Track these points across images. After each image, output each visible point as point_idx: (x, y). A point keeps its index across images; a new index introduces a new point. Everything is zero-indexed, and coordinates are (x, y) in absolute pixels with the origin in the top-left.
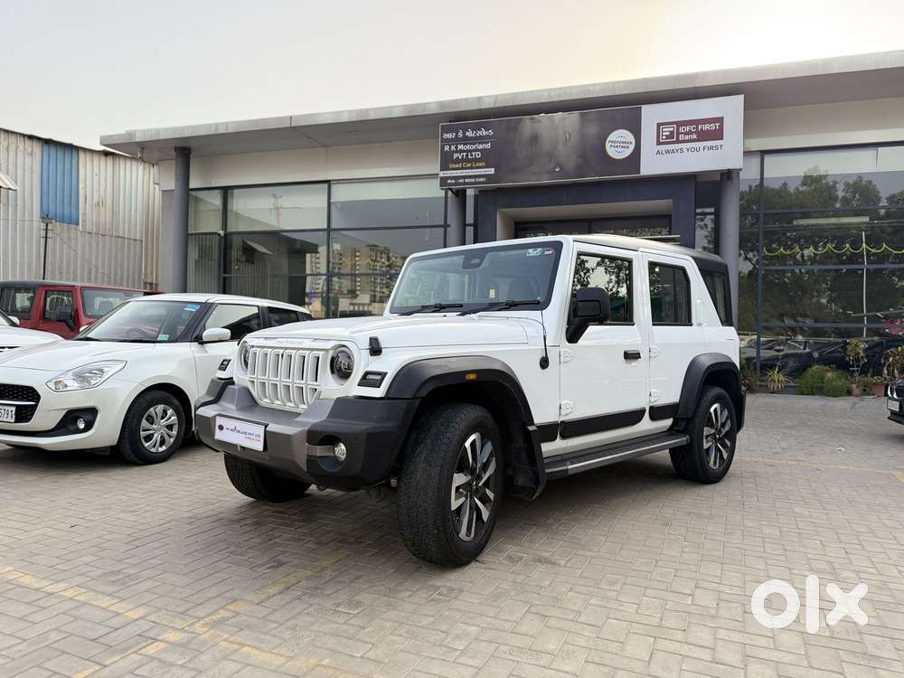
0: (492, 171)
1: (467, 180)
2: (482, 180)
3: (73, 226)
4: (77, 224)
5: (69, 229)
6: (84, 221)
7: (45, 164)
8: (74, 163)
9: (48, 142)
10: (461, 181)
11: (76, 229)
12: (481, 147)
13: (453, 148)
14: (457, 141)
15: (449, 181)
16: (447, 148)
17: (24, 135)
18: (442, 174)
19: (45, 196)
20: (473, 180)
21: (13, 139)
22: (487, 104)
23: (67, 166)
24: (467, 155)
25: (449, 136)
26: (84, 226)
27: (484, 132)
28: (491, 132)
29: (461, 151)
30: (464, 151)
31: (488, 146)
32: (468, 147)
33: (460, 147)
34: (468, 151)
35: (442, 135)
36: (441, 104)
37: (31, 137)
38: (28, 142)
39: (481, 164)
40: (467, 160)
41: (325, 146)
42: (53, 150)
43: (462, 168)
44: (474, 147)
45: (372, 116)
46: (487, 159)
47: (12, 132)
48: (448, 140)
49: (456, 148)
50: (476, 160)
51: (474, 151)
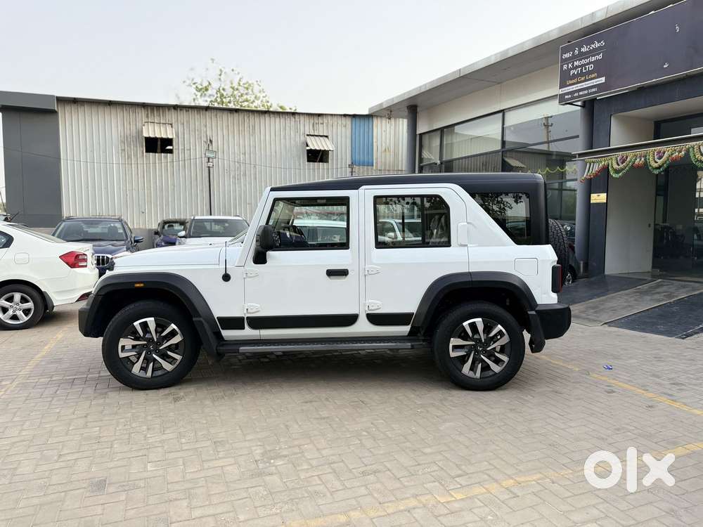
0: (603, 80)
1: (581, 93)
2: (594, 90)
3: (369, 167)
4: (373, 165)
5: (368, 169)
6: (377, 163)
7: (354, 130)
8: (370, 126)
9: (354, 116)
10: (576, 95)
11: (372, 169)
12: (593, 59)
13: (570, 65)
14: (574, 58)
15: (566, 97)
16: (565, 67)
17: (341, 115)
18: (561, 92)
19: (354, 151)
20: (586, 92)
21: (335, 118)
22: (600, 17)
23: (366, 130)
24: (582, 70)
25: (567, 56)
26: (377, 166)
27: (597, 45)
28: (603, 43)
29: (577, 67)
30: (579, 66)
31: (600, 57)
32: (583, 62)
33: (576, 63)
34: (581, 66)
35: (562, 56)
36: (561, 29)
37: (345, 115)
38: (343, 118)
39: (593, 76)
40: (582, 74)
41: (499, 83)
42: (358, 120)
43: (578, 83)
44: (587, 61)
45: (511, 54)
46: (599, 70)
47: (335, 115)
48: (566, 59)
49: (573, 65)
50: (590, 73)
51: (588, 64)
